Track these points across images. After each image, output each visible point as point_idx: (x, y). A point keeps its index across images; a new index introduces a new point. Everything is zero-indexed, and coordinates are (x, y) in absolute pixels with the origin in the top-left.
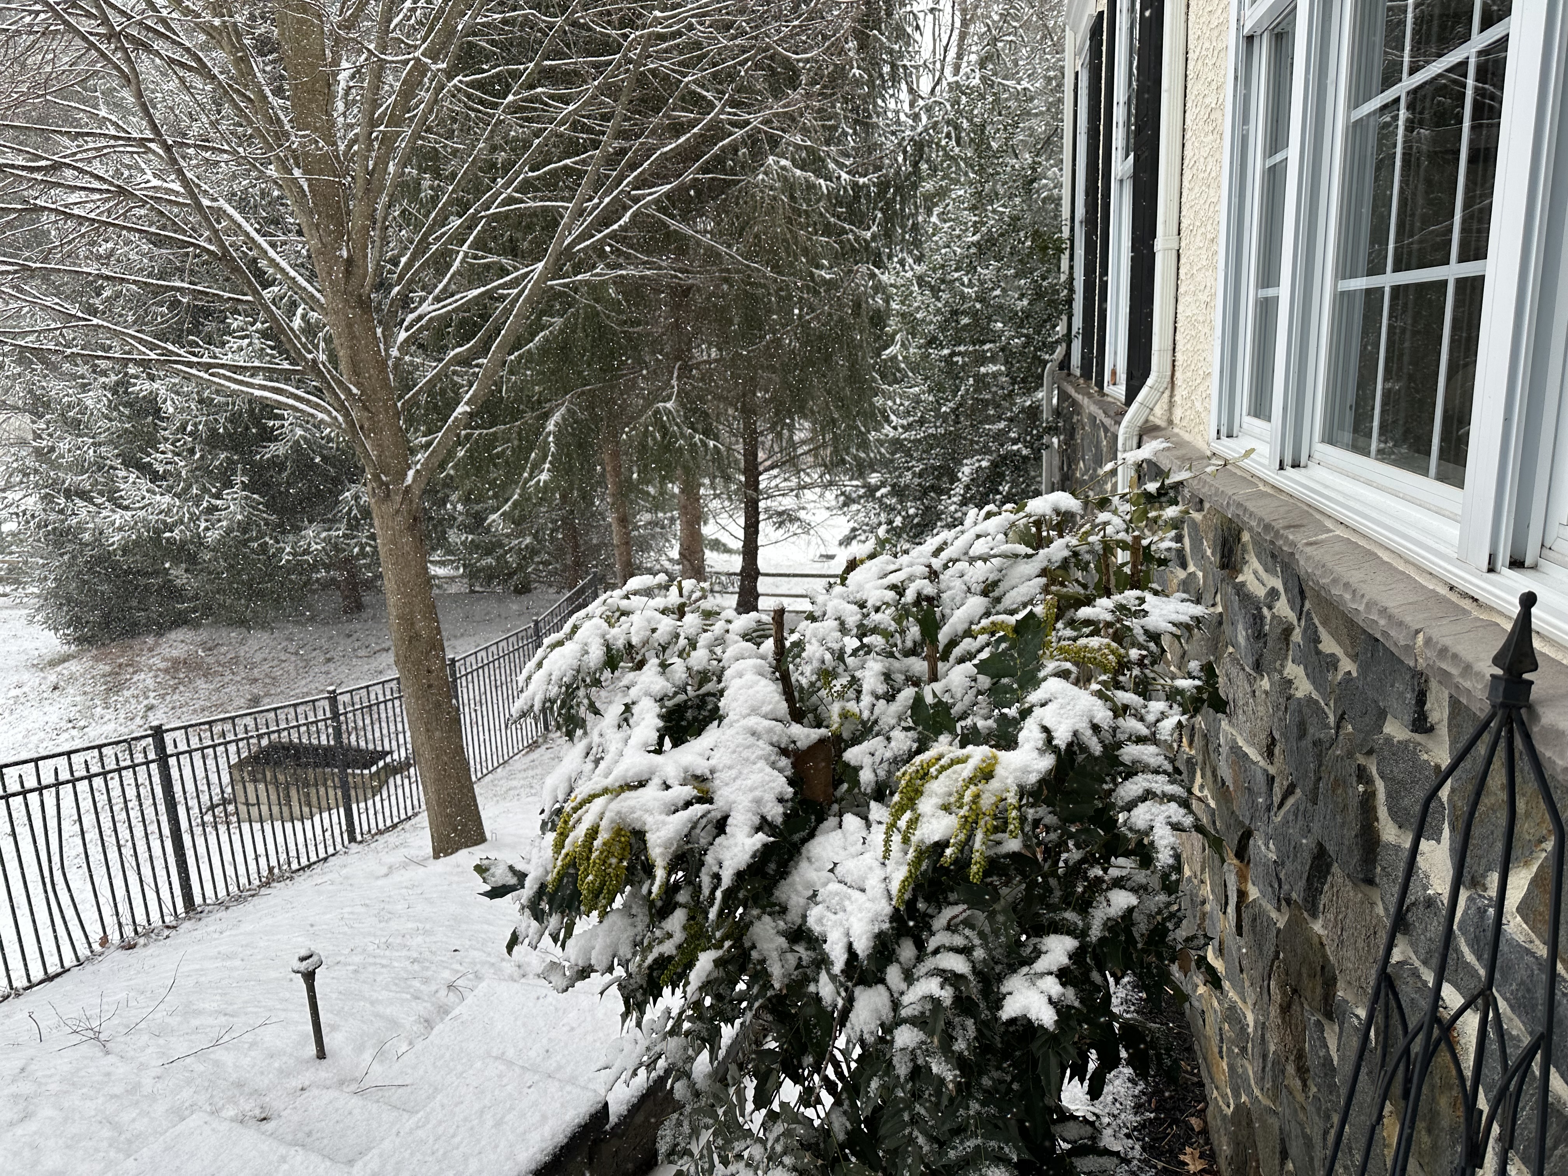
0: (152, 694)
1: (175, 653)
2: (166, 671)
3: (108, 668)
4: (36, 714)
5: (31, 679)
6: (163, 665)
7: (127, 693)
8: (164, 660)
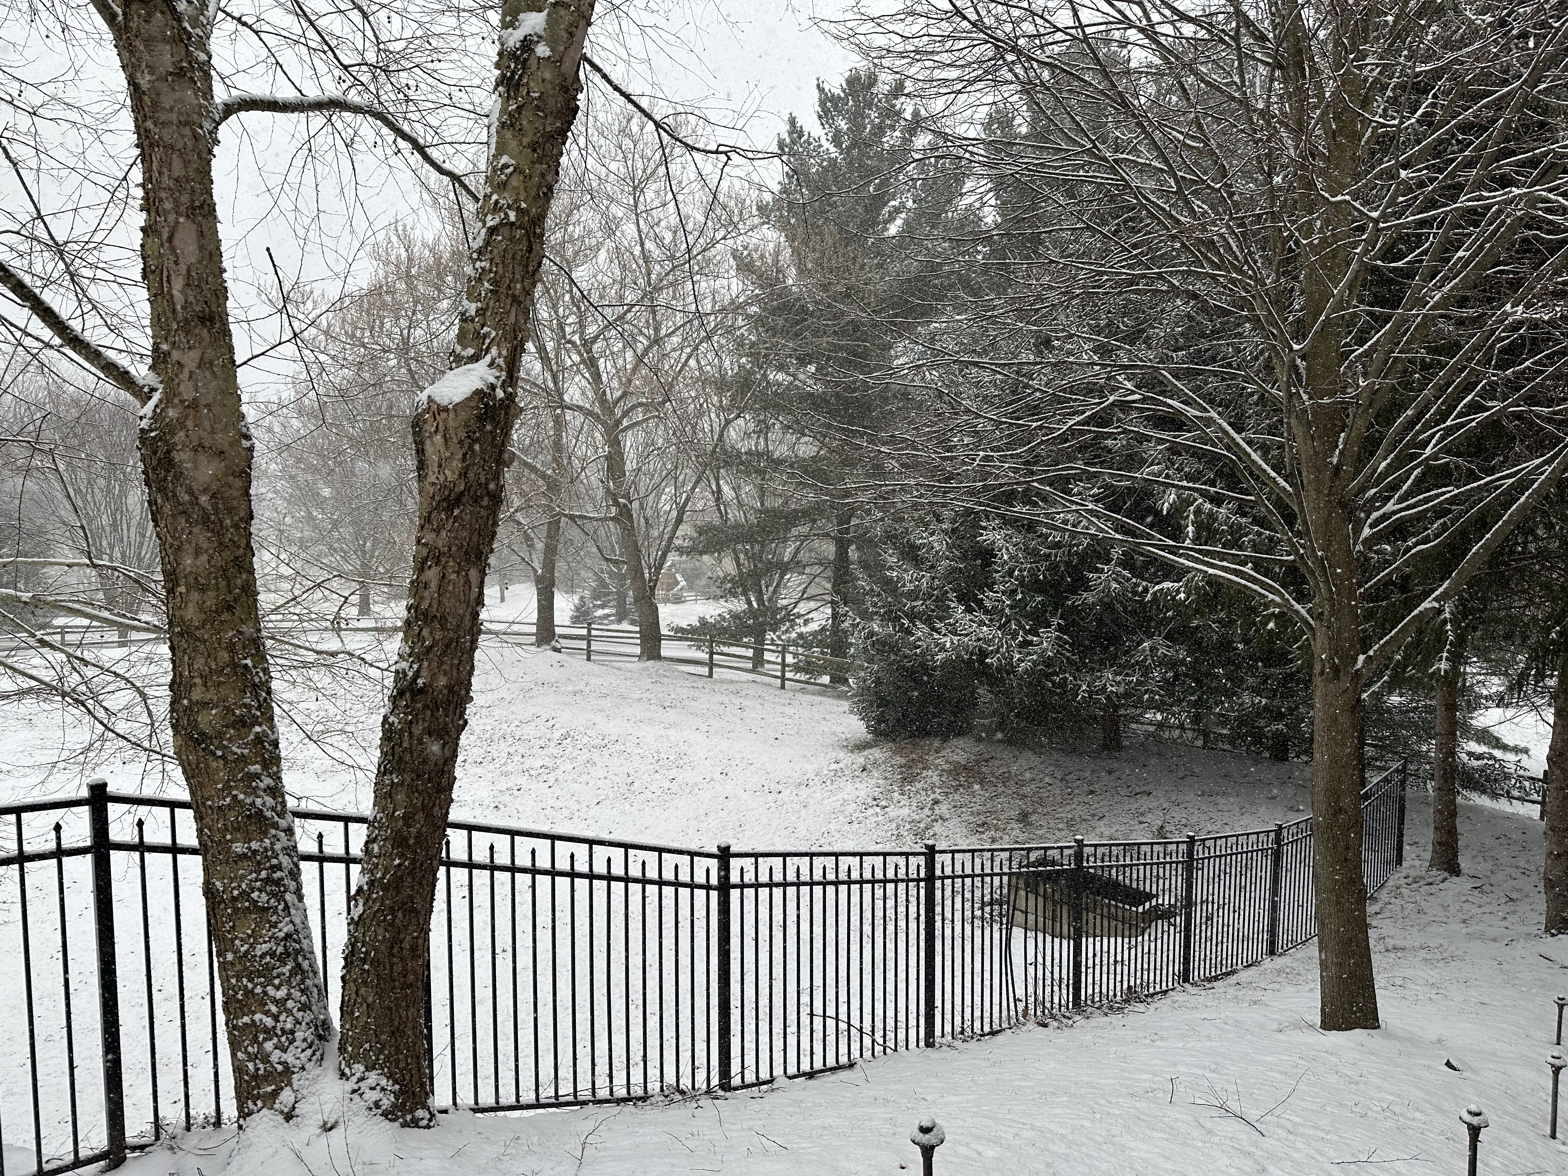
0: (938, 791)
1: (956, 758)
2: (949, 772)
3: (903, 761)
4: (849, 787)
5: (848, 759)
6: (946, 767)
7: (919, 785)
8: (947, 762)
